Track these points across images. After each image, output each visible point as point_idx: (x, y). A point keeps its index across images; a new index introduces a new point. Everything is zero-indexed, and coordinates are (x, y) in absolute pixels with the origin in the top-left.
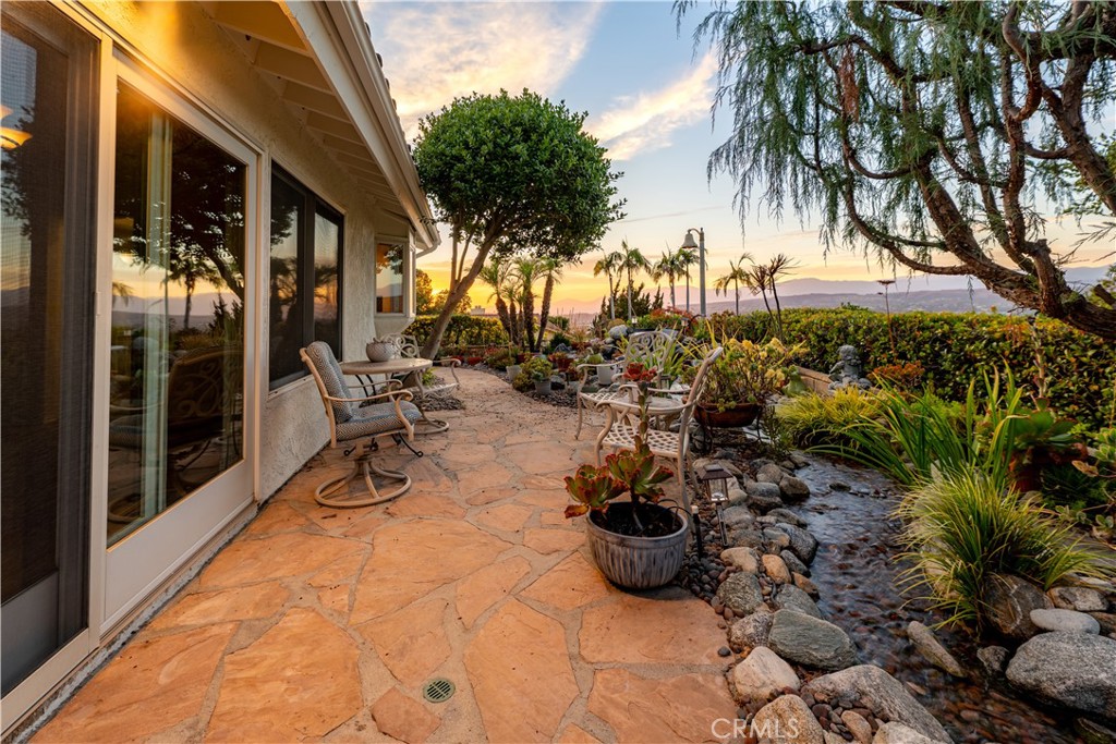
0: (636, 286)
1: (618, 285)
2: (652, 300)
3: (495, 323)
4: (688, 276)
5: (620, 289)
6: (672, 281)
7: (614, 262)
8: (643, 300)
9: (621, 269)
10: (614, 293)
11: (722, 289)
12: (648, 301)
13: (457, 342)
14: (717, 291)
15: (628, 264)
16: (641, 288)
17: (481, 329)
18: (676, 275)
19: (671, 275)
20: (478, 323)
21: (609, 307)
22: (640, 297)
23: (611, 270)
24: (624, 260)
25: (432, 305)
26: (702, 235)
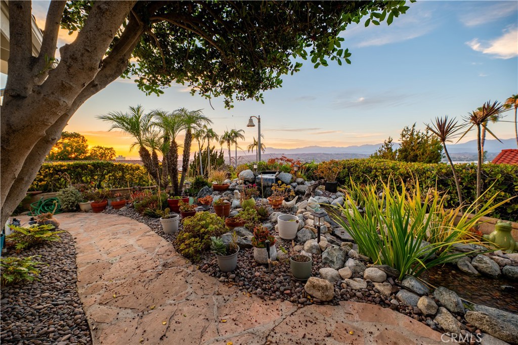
0: (211, 147)
1: (202, 146)
2: (219, 154)
3: (138, 168)
4: (236, 143)
5: (204, 148)
6: (229, 145)
7: (200, 134)
8: (214, 154)
9: (204, 138)
10: (201, 150)
11: (251, 150)
12: (216, 155)
13: (99, 186)
14: (249, 151)
15: (208, 136)
16: (213, 148)
17: (124, 173)
18: (231, 142)
19: (229, 142)
20: (121, 168)
21: (199, 157)
22: (213, 153)
23: (199, 138)
24: (206, 134)
25: (88, 155)
26: (259, 119)
